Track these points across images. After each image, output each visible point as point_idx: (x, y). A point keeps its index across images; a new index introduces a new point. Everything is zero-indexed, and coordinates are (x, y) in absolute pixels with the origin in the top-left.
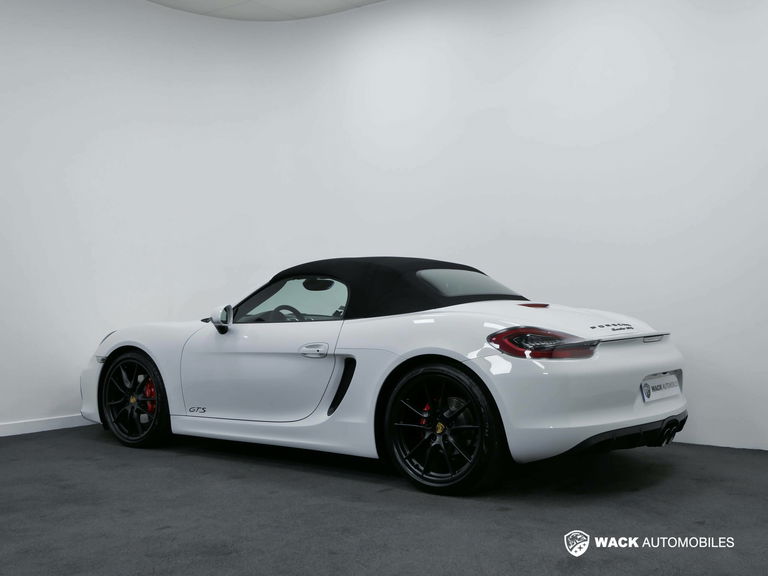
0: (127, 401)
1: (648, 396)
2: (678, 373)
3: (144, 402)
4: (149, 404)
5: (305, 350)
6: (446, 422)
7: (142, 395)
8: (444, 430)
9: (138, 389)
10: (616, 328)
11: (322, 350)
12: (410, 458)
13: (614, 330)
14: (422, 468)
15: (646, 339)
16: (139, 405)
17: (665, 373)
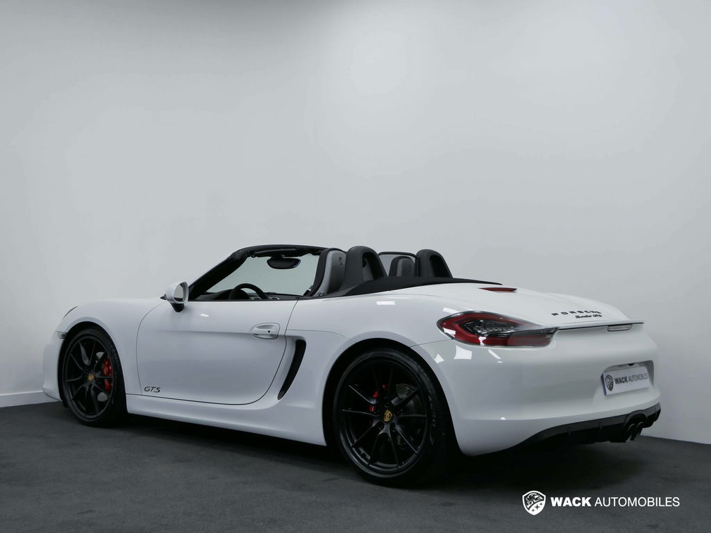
0: (85, 379)
1: (611, 389)
2: (649, 365)
3: (102, 380)
4: (106, 382)
5: (256, 330)
6: (395, 410)
7: (100, 373)
8: (392, 418)
9: (96, 366)
10: (580, 315)
11: (273, 331)
12: (356, 446)
13: (578, 317)
14: (369, 458)
15: (612, 328)
16: (96, 382)
17: (631, 365)
